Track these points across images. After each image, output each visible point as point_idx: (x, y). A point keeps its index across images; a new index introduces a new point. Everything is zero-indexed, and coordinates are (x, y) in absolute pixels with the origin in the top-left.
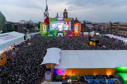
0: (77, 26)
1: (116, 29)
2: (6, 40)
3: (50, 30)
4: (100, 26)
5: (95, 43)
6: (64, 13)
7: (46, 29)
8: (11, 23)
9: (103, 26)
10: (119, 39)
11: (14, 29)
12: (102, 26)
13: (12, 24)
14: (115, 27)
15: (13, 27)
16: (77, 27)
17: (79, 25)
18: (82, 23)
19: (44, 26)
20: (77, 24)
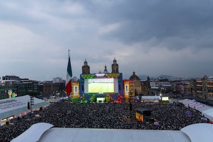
0: (128, 86)
1: (203, 90)
2: (5, 108)
3: (85, 93)
4: (179, 84)
5: (142, 115)
6: (112, 65)
7: (78, 91)
8: (34, 82)
9: (184, 84)
10: (197, 109)
11: (37, 91)
12: (181, 84)
13: (34, 84)
14: (201, 87)
15: (35, 89)
16: (128, 88)
17: (132, 84)
18: (144, 80)
19: (75, 86)
20: (128, 82)
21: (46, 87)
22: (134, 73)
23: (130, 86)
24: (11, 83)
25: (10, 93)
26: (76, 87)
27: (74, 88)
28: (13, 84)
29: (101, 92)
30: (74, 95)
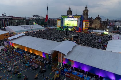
2: (25, 28)
3: (63, 25)
7: (60, 24)
20: (85, 21)
21: (51, 21)
22: (99, 15)
23: (86, 23)
24: (34, 19)
25: (34, 23)
26: (59, 22)
27: (58, 23)
28: (35, 19)
29: (71, 26)
30: (58, 26)
